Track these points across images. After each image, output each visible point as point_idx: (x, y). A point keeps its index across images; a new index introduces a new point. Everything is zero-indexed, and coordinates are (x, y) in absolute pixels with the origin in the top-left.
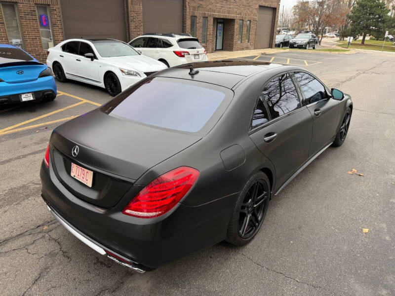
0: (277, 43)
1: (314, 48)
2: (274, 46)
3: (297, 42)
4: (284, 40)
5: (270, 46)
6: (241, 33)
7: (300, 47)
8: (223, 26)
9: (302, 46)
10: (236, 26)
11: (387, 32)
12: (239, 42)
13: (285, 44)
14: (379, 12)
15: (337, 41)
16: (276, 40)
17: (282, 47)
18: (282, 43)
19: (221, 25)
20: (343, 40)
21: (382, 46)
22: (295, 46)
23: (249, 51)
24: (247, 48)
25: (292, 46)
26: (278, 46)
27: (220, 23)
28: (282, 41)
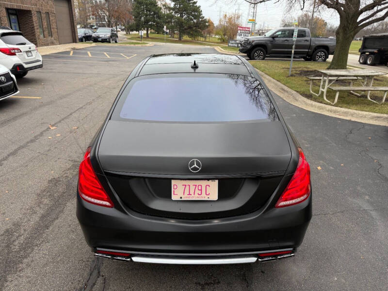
0: (80, 37)
1: (116, 42)
2: (78, 41)
3: (101, 36)
4: (85, 34)
5: (74, 41)
6: (41, 26)
7: (104, 41)
8: (16, 19)
9: (106, 39)
10: (35, 18)
11: (165, 27)
12: (42, 36)
13: (87, 38)
14: (154, 9)
15: (125, 35)
16: (79, 34)
17: (85, 41)
18: (84, 37)
19: (13, 17)
20: (129, 34)
21: (164, 39)
22: (99, 40)
23: (54, 46)
24: (53, 43)
25: (96, 40)
26: (81, 40)
27: (13, 14)
28: (83, 35)
